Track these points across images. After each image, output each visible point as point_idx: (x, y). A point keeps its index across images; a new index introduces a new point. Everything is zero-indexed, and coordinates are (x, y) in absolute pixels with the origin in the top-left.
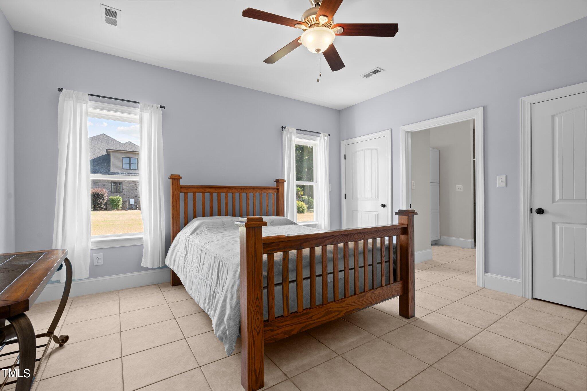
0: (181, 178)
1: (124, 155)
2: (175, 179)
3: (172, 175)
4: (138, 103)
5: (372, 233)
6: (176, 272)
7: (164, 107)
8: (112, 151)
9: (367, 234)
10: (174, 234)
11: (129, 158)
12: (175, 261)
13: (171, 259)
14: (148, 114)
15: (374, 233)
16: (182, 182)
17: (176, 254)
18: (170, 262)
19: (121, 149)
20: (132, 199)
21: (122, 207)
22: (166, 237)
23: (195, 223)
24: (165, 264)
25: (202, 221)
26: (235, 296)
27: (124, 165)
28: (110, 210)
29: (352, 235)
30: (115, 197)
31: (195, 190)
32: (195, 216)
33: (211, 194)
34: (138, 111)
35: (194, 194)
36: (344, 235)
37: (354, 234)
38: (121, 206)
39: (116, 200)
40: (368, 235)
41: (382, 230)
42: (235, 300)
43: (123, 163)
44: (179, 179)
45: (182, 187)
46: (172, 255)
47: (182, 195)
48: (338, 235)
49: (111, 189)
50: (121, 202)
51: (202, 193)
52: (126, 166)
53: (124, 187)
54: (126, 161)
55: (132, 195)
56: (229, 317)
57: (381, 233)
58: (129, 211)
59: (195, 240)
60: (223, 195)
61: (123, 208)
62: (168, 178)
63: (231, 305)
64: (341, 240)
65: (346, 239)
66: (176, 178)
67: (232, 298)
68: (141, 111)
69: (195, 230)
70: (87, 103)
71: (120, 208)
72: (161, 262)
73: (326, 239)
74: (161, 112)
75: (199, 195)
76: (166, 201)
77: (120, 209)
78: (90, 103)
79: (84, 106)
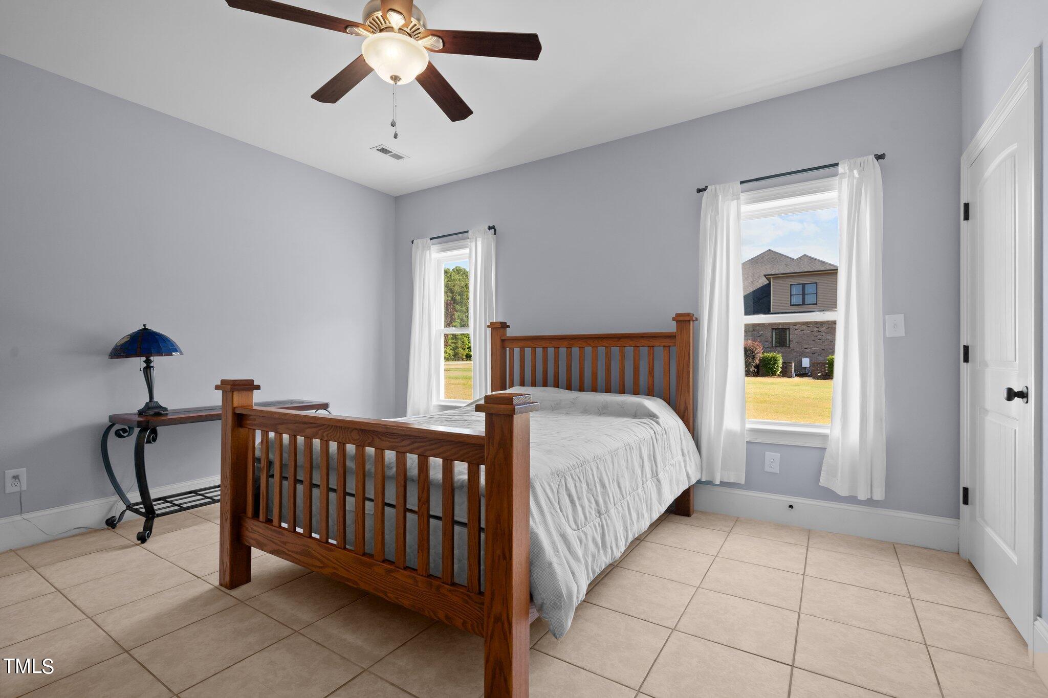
1: (792, 281)
5: (388, 438)
8: (773, 278)
9: (379, 438)
11: (802, 284)
15: (395, 437)
19: (788, 271)
20: (806, 357)
21: (781, 372)
27: (792, 298)
28: (763, 376)
29: (347, 431)
30: (771, 355)
33: (545, 349)
36: (334, 427)
37: (352, 431)
38: (780, 370)
39: (771, 359)
40: (381, 440)
41: (416, 437)
43: (791, 295)
48: (324, 425)
49: (771, 340)
50: (780, 364)
51: (532, 348)
52: (796, 300)
53: (793, 336)
54: (797, 290)
55: (807, 350)
57: (413, 443)
58: (797, 380)
60: (563, 350)
61: (785, 373)
64: (329, 435)
65: (337, 434)
71: (778, 373)
73: (306, 426)
77: (779, 375)
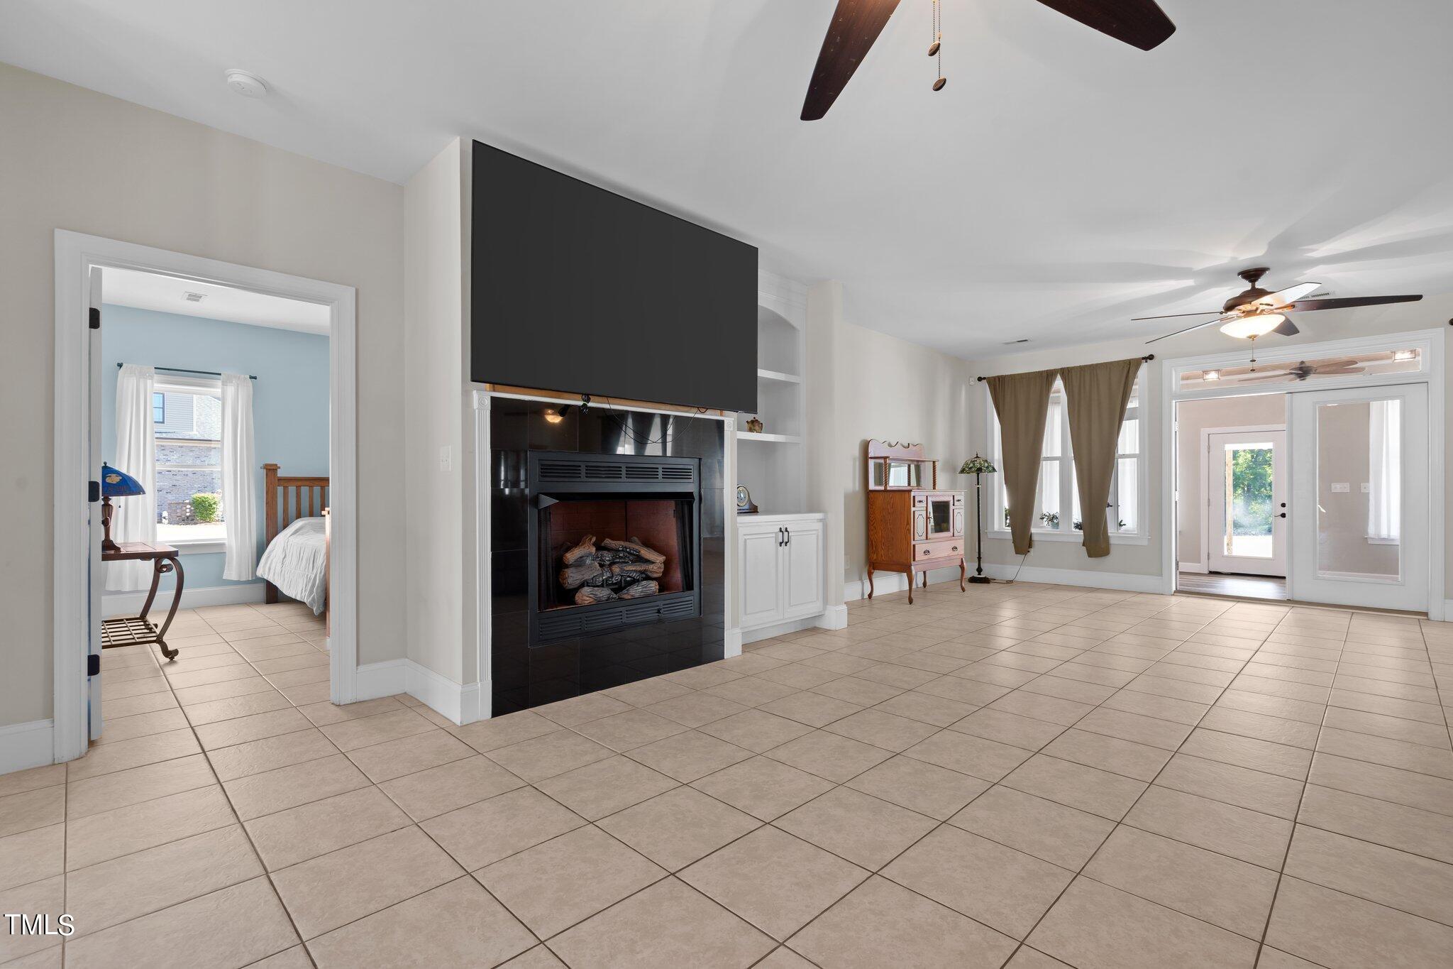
0: (279, 468)
2: (271, 470)
3: (266, 465)
4: (220, 374)
6: (271, 581)
7: (255, 378)
10: (270, 538)
12: (270, 569)
13: (264, 567)
14: (233, 388)
16: (280, 473)
17: (272, 561)
18: (264, 571)
22: (257, 542)
23: (298, 524)
24: (256, 576)
25: (306, 522)
26: (323, 571)
31: (299, 483)
32: (299, 516)
34: (219, 383)
35: (298, 488)
42: (323, 573)
44: (276, 469)
45: (280, 479)
46: (266, 563)
47: (280, 490)
56: (318, 587)
59: (298, 540)
62: (261, 468)
63: (319, 577)
66: (272, 468)
67: (321, 572)
68: (223, 385)
69: (296, 532)
70: (152, 378)
72: (250, 574)
74: (251, 384)
75: (305, 490)
76: (258, 497)
78: (156, 377)
79: (149, 382)
